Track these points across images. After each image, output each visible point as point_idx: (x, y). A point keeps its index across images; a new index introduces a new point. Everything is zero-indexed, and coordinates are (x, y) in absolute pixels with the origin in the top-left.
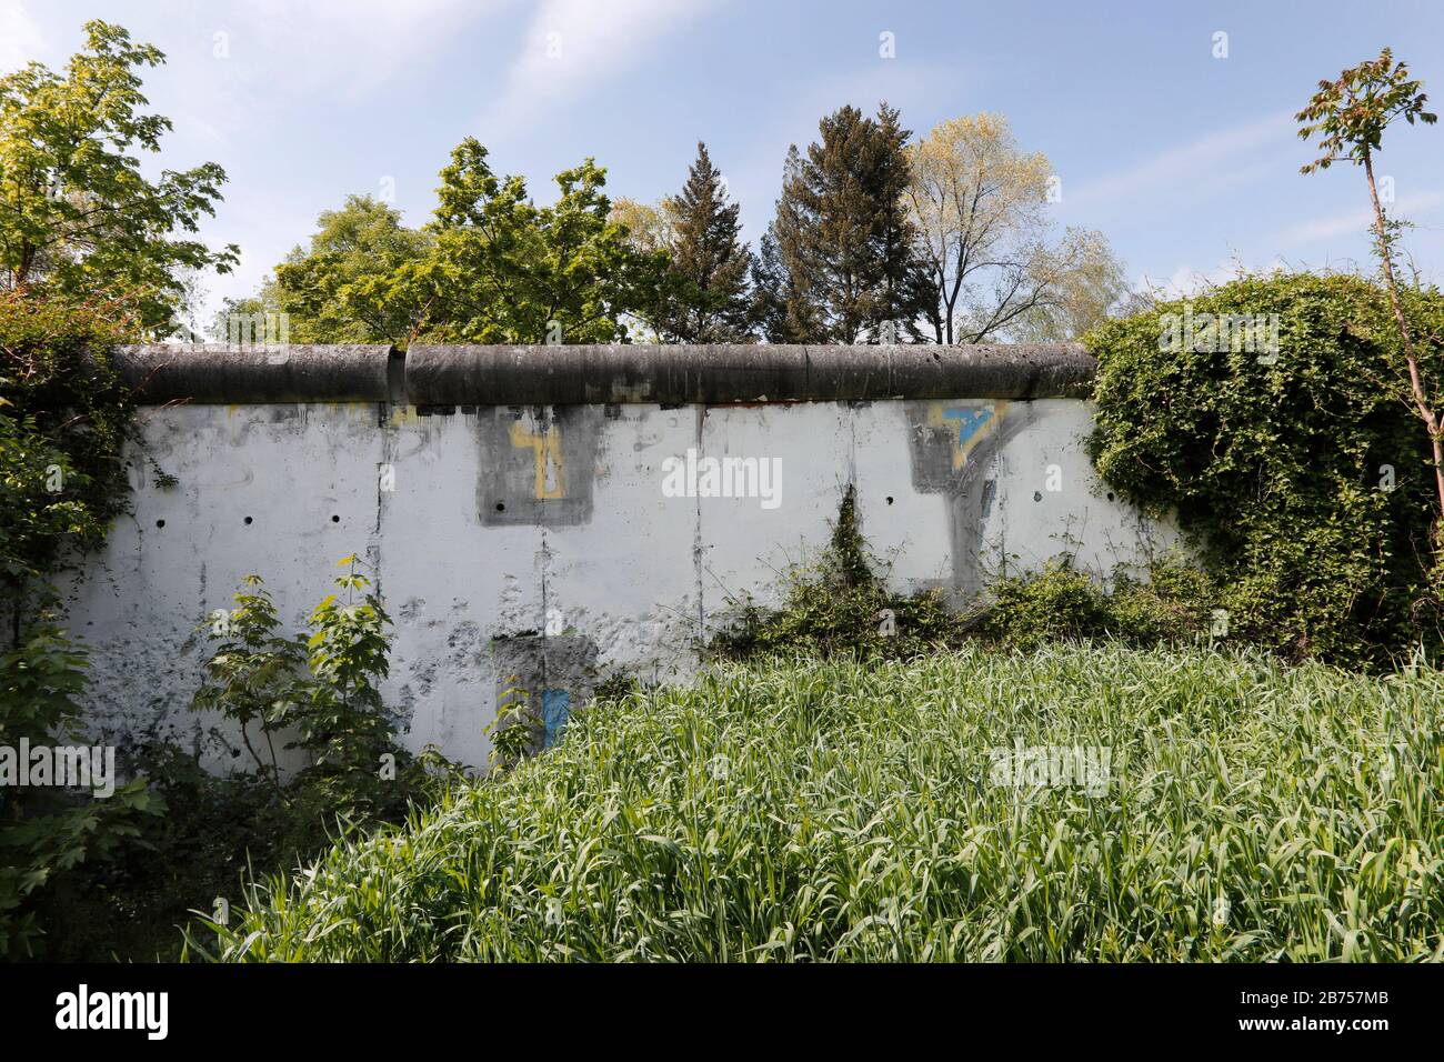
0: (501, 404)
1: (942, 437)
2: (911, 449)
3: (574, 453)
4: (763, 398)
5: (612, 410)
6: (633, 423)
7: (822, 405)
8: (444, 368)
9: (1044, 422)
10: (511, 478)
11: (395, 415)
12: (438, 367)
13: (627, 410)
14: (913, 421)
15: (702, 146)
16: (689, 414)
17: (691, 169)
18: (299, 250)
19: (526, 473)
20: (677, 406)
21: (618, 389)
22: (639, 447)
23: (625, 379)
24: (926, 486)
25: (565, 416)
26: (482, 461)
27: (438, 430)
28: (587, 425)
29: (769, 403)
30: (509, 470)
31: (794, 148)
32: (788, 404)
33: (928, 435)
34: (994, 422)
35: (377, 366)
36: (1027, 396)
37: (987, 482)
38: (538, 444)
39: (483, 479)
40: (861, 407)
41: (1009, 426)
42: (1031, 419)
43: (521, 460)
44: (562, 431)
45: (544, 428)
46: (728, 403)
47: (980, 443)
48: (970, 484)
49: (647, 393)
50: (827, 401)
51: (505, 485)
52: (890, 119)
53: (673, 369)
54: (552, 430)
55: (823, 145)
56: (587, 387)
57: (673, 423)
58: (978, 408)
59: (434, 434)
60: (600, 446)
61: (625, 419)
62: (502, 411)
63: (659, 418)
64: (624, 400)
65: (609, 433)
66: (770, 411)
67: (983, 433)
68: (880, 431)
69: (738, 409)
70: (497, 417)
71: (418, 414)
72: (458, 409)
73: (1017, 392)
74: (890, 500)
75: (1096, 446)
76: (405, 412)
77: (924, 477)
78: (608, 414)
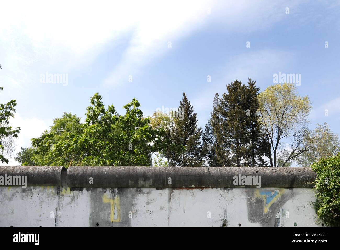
0: (99, 187)
1: (259, 201)
2: (248, 206)
3: (124, 205)
4: (193, 186)
5: (139, 190)
6: (146, 195)
7: (215, 189)
8: (80, 174)
9: (297, 197)
10: (101, 214)
11: (63, 191)
12: (78, 174)
13: (144, 190)
14: (249, 195)
15: (184, 94)
16: (166, 192)
17: (181, 102)
18: (46, 131)
19: (107, 212)
20: (162, 189)
21: (140, 182)
22: (148, 203)
23: (143, 179)
24: (253, 220)
25: (122, 192)
26: (92, 208)
27: (77, 196)
28: (129, 195)
29: (195, 188)
30: (101, 211)
31: (217, 94)
32: (202, 189)
33: (254, 200)
34: (279, 196)
35: (57, 174)
36: (291, 187)
37: (276, 219)
38: (112, 202)
39: (92, 214)
40: (229, 190)
41: (285, 198)
42: (293, 195)
43: (105, 207)
44: (120, 197)
45: (114, 196)
46: (180, 188)
47: (274, 204)
48: (270, 219)
49: (151, 184)
50: (217, 187)
51: (99, 217)
52: (252, 84)
53: (160, 175)
54: (117, 197)
55: (228, 93)
56: (130, 182)
57: (160, 195)
58: (273, 191)
59: (76, 198)
60: (134, 203)
61: (143, 193)
62: (100, 189)
63: (155, 193)
64: (143, 186)
65: (137, 198)
66: (195, 191)
67: (275, 200)
68: (236, 199)
69: (184, 190)
70: (98, 192)
71: (71, 190)
72: (84, 189)
73: (287, 185)
74: (240, 225)
75: (317, 206)
76: (66, 190)
77: (253, 216)
78: (137, 191)
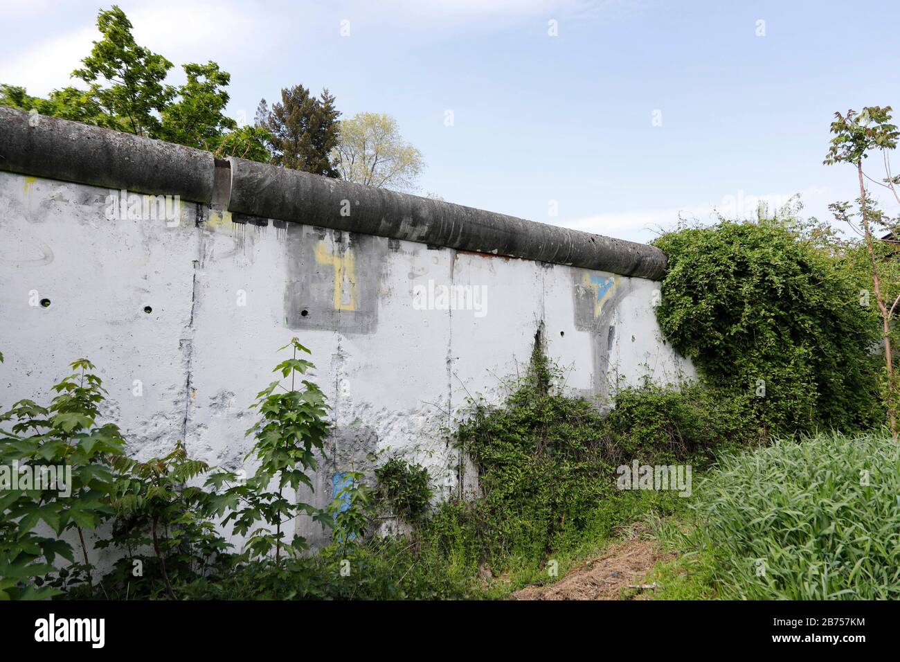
0: (309, 224)
1: (589, 294)
2: (574, 300)
3: (365, 274)
4: (495, 251)
5: (394, 243)
6: (408, 256)
7: (527, 262)
8: (267, 182)
9: (636, 292)
10: (314, 288)
11: (211, 218)
12: (263, 180)
13: (405, 245)
14: (575, 282)
16: (446, 254)
19: (327, 286)
20: (439, 247)
21: (405, 227)
22: (412, 276)
23: (411, 220)
24: (581, 326)
25: (358, 242)
26: (290, 271)
27: (252, 238)
28: (375, 253)
29: (497, 255)
30: (312, 282)
31: (264, 102)
32: (507, 258)
33: (582, 292)
34: (614, 287)
36: (629, 276)
37: (611, 327)
38: (337, 263)
39: (291, 287)
40: (547, 267)
41: (621, 292)
42: (631, 289)
43: (322, 274)
44: (356, 255)
45: (342, 250)
46: (472, 251)
47: (607, 301)
48: (603, 327)
49: (423, 234)
50: (530, 260)
51: (309, 294)
52: (329, 101)
53: (445, 218)
54: (348, 252)
55: (283, 105)
56: (383, 221)
57: (435, 261)
58: (607, 278)
59: (248, 241)
60: (384, 271)
61: (403, 252)
62: (308, 230)
63: (427, 256)
64: (405, 237)
65: (392, 261)
66: (497, 261)
67: (609, 295)
68: (558, 285)
69: (477, 257)
70: (304, 235)
71: (234, 220)
72: (270, 222)
73: (627, 271)
74: (562, 333)
75: (663, 312)
76: (221, 217)
77: (580, 320)
78: (390, 246)
